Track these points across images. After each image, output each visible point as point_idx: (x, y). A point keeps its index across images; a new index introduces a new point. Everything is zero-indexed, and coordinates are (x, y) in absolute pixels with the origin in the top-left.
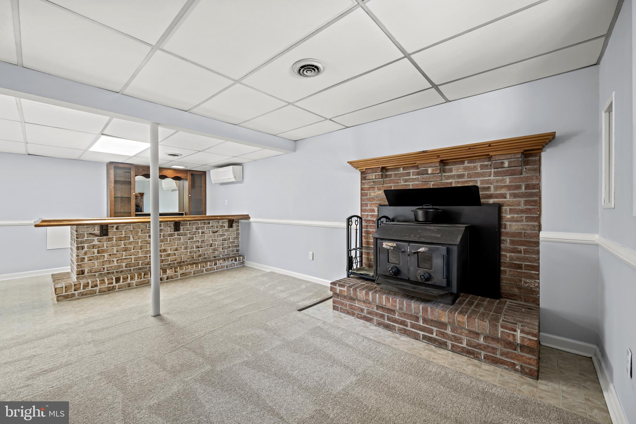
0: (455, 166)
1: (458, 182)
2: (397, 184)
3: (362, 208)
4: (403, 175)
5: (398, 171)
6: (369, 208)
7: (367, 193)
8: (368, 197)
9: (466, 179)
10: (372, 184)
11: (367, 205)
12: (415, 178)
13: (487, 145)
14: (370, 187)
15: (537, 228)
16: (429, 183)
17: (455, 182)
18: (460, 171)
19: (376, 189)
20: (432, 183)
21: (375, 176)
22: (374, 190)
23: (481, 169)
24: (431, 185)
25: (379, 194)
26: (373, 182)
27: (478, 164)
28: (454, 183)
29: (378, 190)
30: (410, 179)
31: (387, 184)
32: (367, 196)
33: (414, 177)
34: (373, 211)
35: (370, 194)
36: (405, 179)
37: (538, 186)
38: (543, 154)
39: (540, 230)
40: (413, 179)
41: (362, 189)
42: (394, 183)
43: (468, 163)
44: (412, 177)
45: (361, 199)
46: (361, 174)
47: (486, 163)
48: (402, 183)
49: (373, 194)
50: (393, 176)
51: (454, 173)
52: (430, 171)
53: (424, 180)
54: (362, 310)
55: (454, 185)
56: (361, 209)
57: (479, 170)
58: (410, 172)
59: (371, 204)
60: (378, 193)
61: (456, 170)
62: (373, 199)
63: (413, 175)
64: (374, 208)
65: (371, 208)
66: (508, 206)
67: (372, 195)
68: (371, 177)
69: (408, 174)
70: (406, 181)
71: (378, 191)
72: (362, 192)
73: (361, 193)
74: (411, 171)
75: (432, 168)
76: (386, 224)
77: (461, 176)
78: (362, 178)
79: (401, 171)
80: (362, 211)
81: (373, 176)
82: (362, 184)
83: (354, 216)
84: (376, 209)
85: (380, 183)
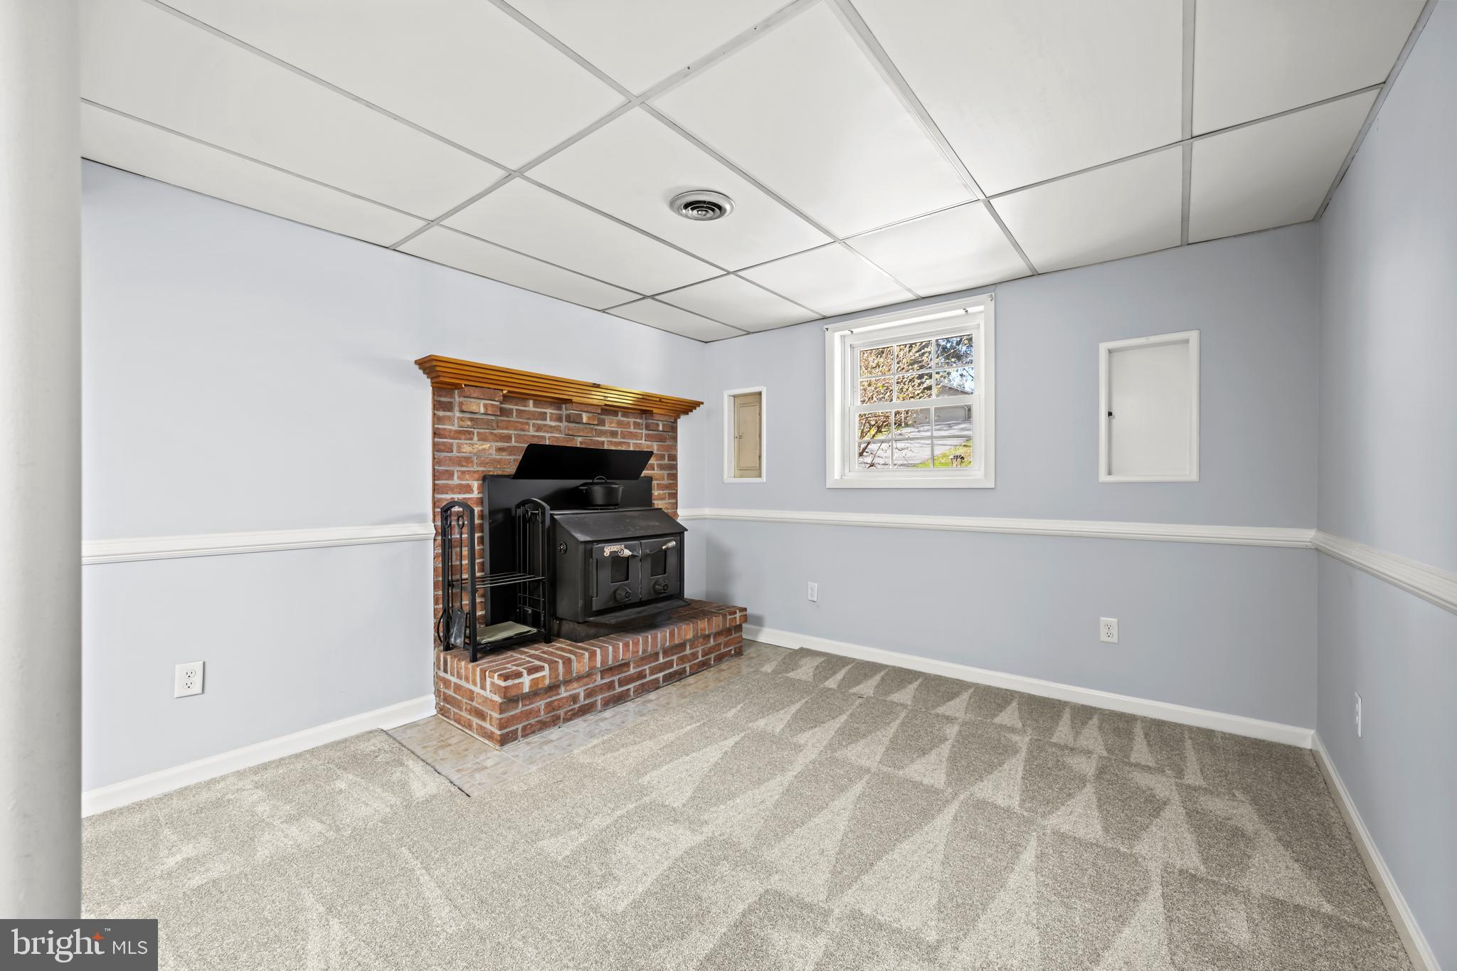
0: (608, 417)
1: (611, 442)
2: (522, 433)
3: (436, 482)
4: (533, 416)
5: (525, 406)
6: (456, 481)
7: (452, 444)
8: (455, 454)
9: (619, 439)
10: (469, 423)
11: (450, 475)
12: (554, 427)
13: (658, 400)
14: (460, 432)
15: (675, 506)
16: (576, 438)
17: (608, 441)
18: (613, 425)
19: (476, 438)
20: (580, 439)
21: (486, 406)
22: (471, 439)
23: (634, 428)
24: (578, 442)
25: (484, 449)
26: (471, 419)
27: (632, 420)
28: (607, 443)
29: (479, 440)
30: (545, 425)
31: (502, 429)
32: (452, 452)
33: (553, 424)
34: (468, 489)
35: (459, 447)
36: (538, 424)
37: (673, 458)
38: (679, 421)
39: (677, 508)
40: (551, 427)
41: (436, 433)
42: (516, 430)
43: (622, 416)
44: (548, 422)
45: (434, 458)
46: (434, 394)
47: (638, 420)
48: (532, 432)
49: (467, 449)
50: (514, 414)
51: (606, 428)
53: (571, 433)
55: (606, 447)
56: (434, 485)
57: (632, 429)
58: (546, 413)
59: (463, 472)
60: (481, 448)
61: (610, 424)
62: (468, 460)
63: (551, 420)
64: (470, 482)
65: (464, 482)
66: (657, 480)
67: (464, 450)
68: (474, 408)
69: (543, 416)
70: (539, 428)
71: (481, 442)
72: (436, 440)
73: (434, 444)
74: (549, 411)
75: (588, 414)
76: (559, 515)
77: (614, 434)
78: (437, 405)
79: (531, 407)
80: (436, 489)
81: (479, 406)
82: (437, 420)
83: (453, 504)
84: (475, 485)
85: (488, 424)
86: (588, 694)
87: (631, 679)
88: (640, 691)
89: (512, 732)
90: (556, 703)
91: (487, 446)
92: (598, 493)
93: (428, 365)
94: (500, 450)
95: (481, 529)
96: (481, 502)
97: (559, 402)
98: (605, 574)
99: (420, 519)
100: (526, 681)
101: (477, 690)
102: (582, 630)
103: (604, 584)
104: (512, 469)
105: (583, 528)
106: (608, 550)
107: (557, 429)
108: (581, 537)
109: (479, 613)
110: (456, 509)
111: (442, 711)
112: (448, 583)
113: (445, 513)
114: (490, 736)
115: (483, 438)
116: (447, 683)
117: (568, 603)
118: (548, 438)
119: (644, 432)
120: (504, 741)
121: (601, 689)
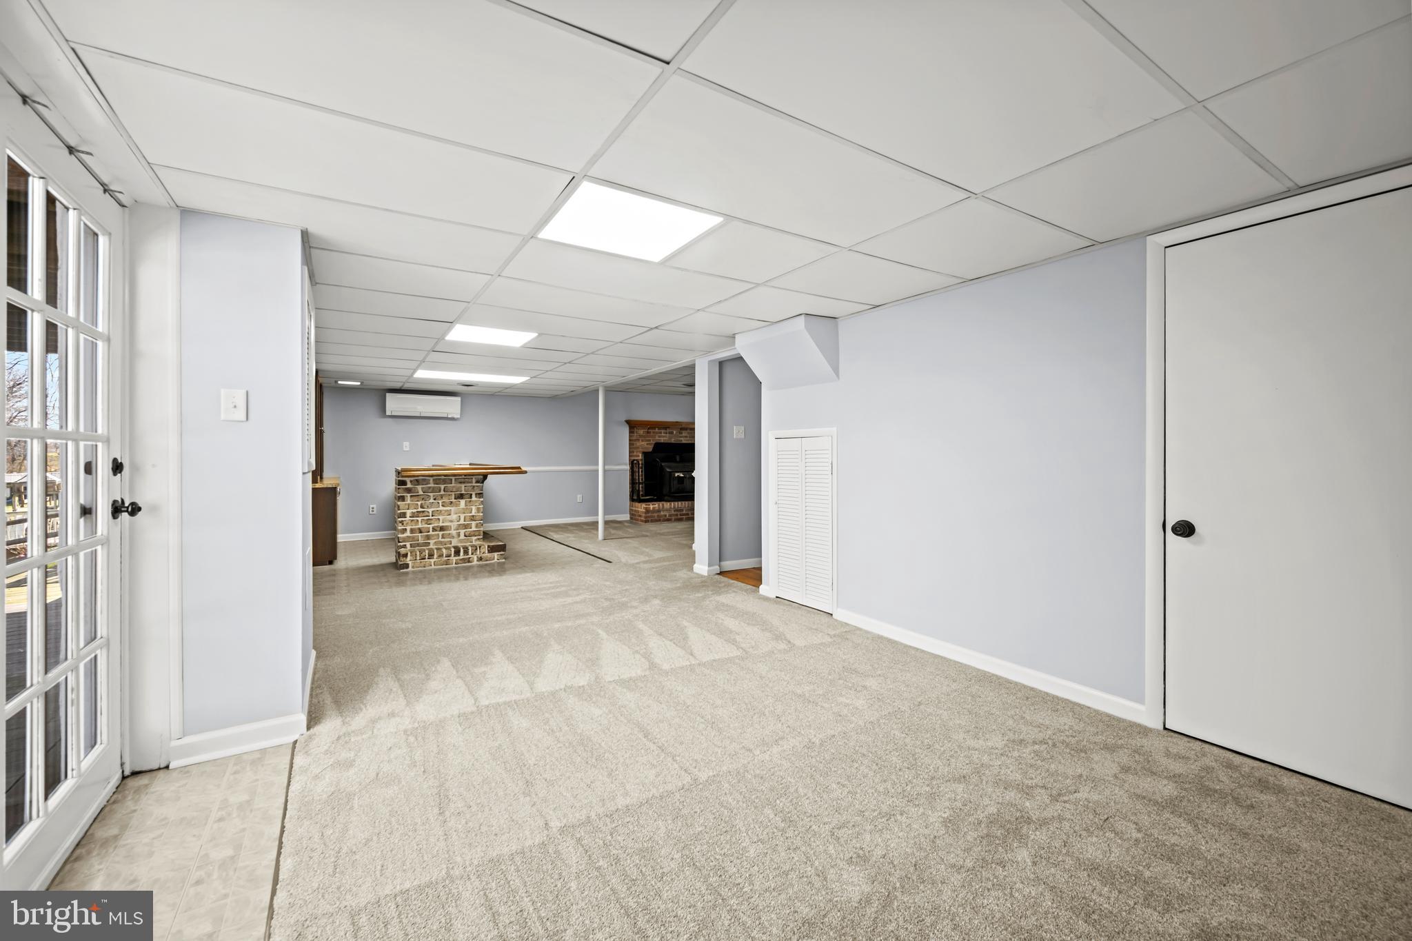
2: (654, 439)
3: (630, 454)
4: (657, 433)
6: (635, 454)
7: (634, 443)
8: (635, 446)
9: (688, 439)
10: (639, 437)
11: (634, 452)
14: (636, 439)
21: (643, 431)
22: (639, 441)
24: (673, 441)
30: (661, 436)
31: (648, 438)
34: (638, 456)
35: (636, 444)
41: (630, 440)
42: (652, 438)
44: (663, 435)
45: (629, 447)
46: (629, 429)
48: (657, 438)
49: (638, 444)
50: (652, 433)
51: (683, 435)
52: (675, 433)
53: (670, 438)
54: (666, 516)
55: (684, 442)
59: (637, 451)
60: (641, 444)
62: (638, 448)
65: (637, 454)
69: (661, 433)
70: (659, 437)
73: (630, 443)
74: (663, 431)
76: (663, 464)
77: (686, 437)
78: (630, 432)
79: (657, 430)
80: (630, 456)
81: (641, 432)
82: (630, 436)
83: (634, 460)
84: (640, 455)
85: (644, 437)
86: (670, 515)
87: (684, 515)
88: (687, 519)
89: (648, 520)
90: (660, 516)
91: (643, 443)
92: (678, 458)
93: (628, 422)
94: (647, 444)
95: (642, 468)
96: (642, 460)
97: (666, 428)
98: (676, 482)
99: (626, 465)
100: (651, 507)
101: (640, 510)
102: (669, 498)
103: (675, 485)
104: (651, 450)
105: (670, 467)
106: (676, 475)
107: (666, 437)
108: (668, 470)
109: (641, 493)
110: (635, 462)
111: (631, 518)
112: (633, 482)
113: (632, 463)
114: (642, 521)
115: (642, 441)
116: (632, 510)
117: (666, 490)
118: (662, 440)
120: (646, 522)
121: (674, 515)
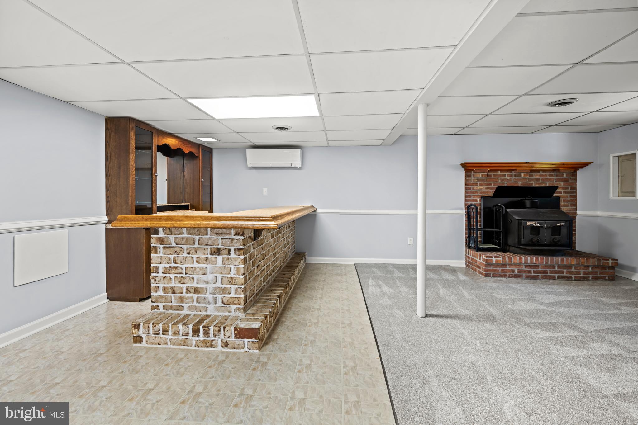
0: (535, 173)
1: (536, 183)
2: (496, 182)
3: (466, 199)
4: (500, 176)
5: (497, 173)
6: (472, 198)
7: (471, 187)
8: (472, 190)
9: (541, 182)
10: (477, 181)
11: (470, 196)
12: (509, 179)
13: (562, 164)
14: (474, 183)
15: (575, 210)
16: (518, 182)
17: (535, 183)
18: (537, 176)
19: (479, 185)
20: (521, 183)
21: (482, 175)
22: (477, 185)
23: (549, 177)
24: (520, 184)
25: (481, 188)
26: (477, 179)
27: (548, 174)
28: (534, 184)
29: (480, 185)
30: (505, 179)
31: (488, 181)
32: (471, 189)
33: (508, 178)
34: (476, 201)
35: (473, 188)
36: (502, 179)
37: (575, 188)
38: (578, 171)
40: (508, 179)
41: (466, 184)
42: (493, 181)
43: (542, 172)
44: (506, 178)
45: (465, 192)
46: (465, 173)
47: (552, 173)
48: (499, 182)
49: (476, 188)
50: (493, 176)
51: (534, 177)
52: (523, 175)
53: (516, 181)
54: (513, 271)
55: (534, 185)
56: (465, 199)
57: (548, 177)
58: (505, 175)
59: (474, 196)
60: (480, 188)
61: (536, 176)
62: (476, 192)
63: (507, 177)
64: (477, 199)
65: (474, 199)
66: (562, 198)
67: (475, 189)
68: (478, 176)
69: (504, 176)
70: (502, 180)
71: (480, 186)
72: (466, 186)
73: (466, 188)
74: (506, 174)
75: (524, 174)
76: (508, 210)
77: (538, 180)
78: (466, 176)
79: (499, 173)
80: (466, 201)
81: (480, 175)
82: (466, 180)
83: (471, 205)
84: (478, 200)
85: (483, 180)
86: (519, 272)
87: (540, 272)
88: (544, 278)
89: (489, 274)
90: (505, 270)
91: (482, 187)
92: (528, 203)
93: (464, 165)
94: (487, 188)
95: (480, 213)
96: (480, 205)
97: (510, 171)
98: (528, 232)
99: (461, 209)
100: (494, 260)
101: (478, 260)
102: (518, 250)
103: (527, 236)
104: (492, 194)
105: (518, 215)
106: (529, 223)
107: (510, 180)
108: (517, 218)
109: (479, 240)
110: (472, 207)
111: (467, 266)
112: (469, 228)
113: (468, 208)
114: (482, 274)
115: (481, 185)
116: (469, 258)
117: (512, 240)
118: (506, 184)
119: (555, 178)
120: (486, 275)
121: (525, 271)
